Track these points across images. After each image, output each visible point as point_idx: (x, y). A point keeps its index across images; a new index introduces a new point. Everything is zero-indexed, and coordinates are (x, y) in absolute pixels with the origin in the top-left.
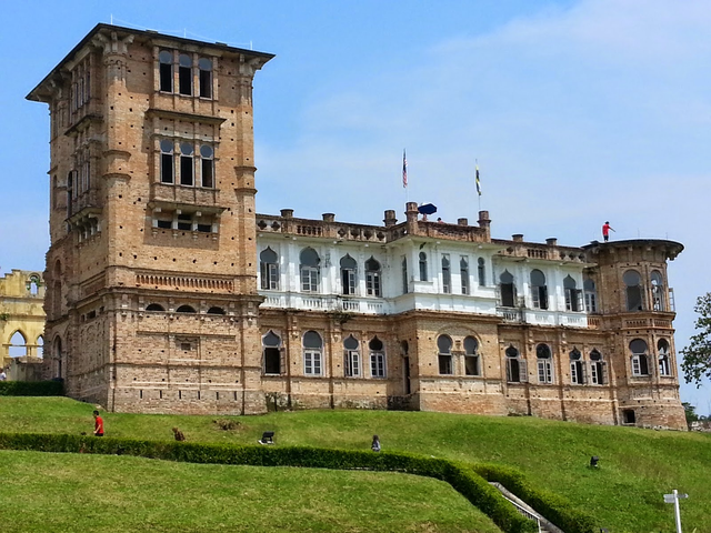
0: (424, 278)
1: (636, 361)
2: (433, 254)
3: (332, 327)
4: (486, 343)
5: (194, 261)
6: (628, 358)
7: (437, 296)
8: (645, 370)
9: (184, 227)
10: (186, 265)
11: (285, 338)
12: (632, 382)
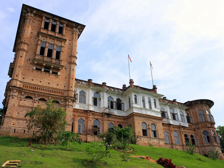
0: (136, 102)
1: (206, 138)
2: (139, 96)
3: (104, 118)
4: (158, 127)
5: (49, 83)
6: (203, 137)
7: (141, 109)
8: (209, 141)
9: (47, 71)
10: (46, 84)
11: (86, 120)
12: (205, 144)
